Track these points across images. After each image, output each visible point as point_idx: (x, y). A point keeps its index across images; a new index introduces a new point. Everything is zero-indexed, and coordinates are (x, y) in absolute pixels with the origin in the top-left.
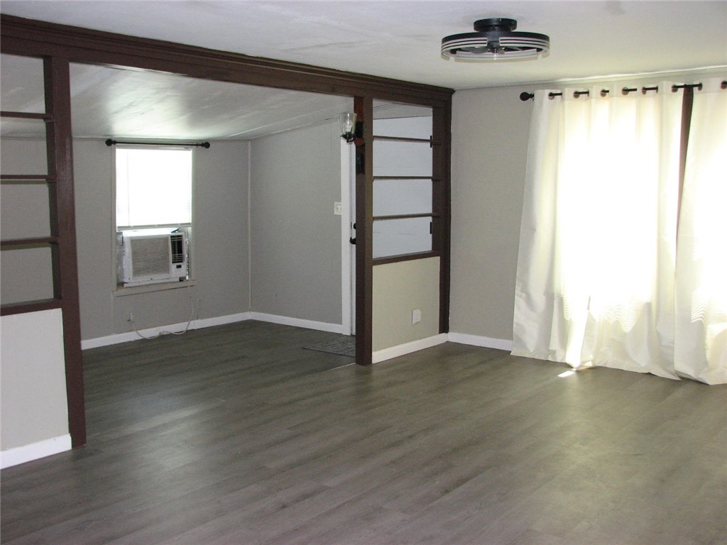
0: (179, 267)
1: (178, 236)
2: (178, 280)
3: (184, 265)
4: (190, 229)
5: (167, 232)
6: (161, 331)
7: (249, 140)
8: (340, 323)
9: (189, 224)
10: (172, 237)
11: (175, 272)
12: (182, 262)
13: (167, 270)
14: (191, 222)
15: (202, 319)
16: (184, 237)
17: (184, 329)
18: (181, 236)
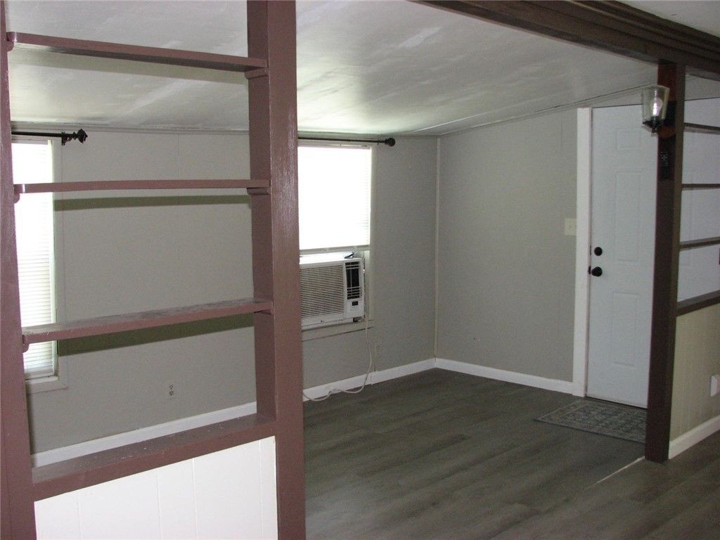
0: (355, 304)
1: (353, 263)
2: (352, 320)
3: (361, 302)
4: (367, 253)
5: (339, 257)
6: (332, 388)
7: (439, 136)
8: (570, 380)
9: (366, 246)
10: (347, 264)
11: (350, 311)
12: (358, 297)
13: (339, 308)
14: (369, 243)
15: (379, 370)
16: (361, 265)
17: (361, 384)
18: (357, 263)
